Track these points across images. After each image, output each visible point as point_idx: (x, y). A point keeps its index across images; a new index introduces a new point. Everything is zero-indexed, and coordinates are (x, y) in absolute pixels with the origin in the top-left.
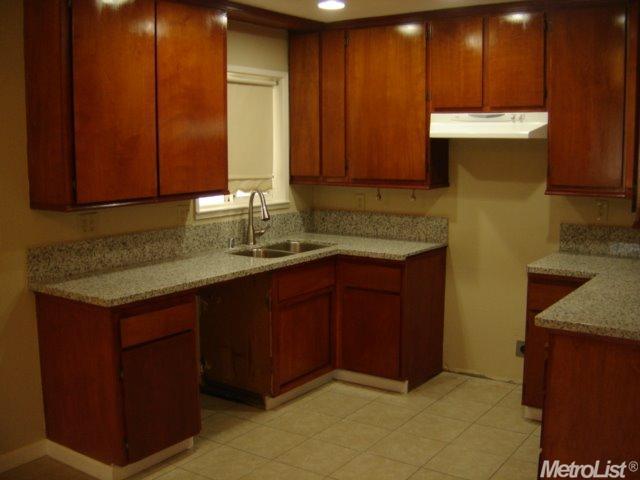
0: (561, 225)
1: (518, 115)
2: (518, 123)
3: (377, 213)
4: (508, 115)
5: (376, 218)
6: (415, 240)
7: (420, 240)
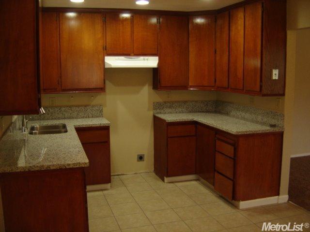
0: (154, 103)
1: (146, 58)
2: (146, 61)
3: (64, 106)
4: (142, 58)
5: (63, 109)
6: (86, 117)
7: (89, 117)
